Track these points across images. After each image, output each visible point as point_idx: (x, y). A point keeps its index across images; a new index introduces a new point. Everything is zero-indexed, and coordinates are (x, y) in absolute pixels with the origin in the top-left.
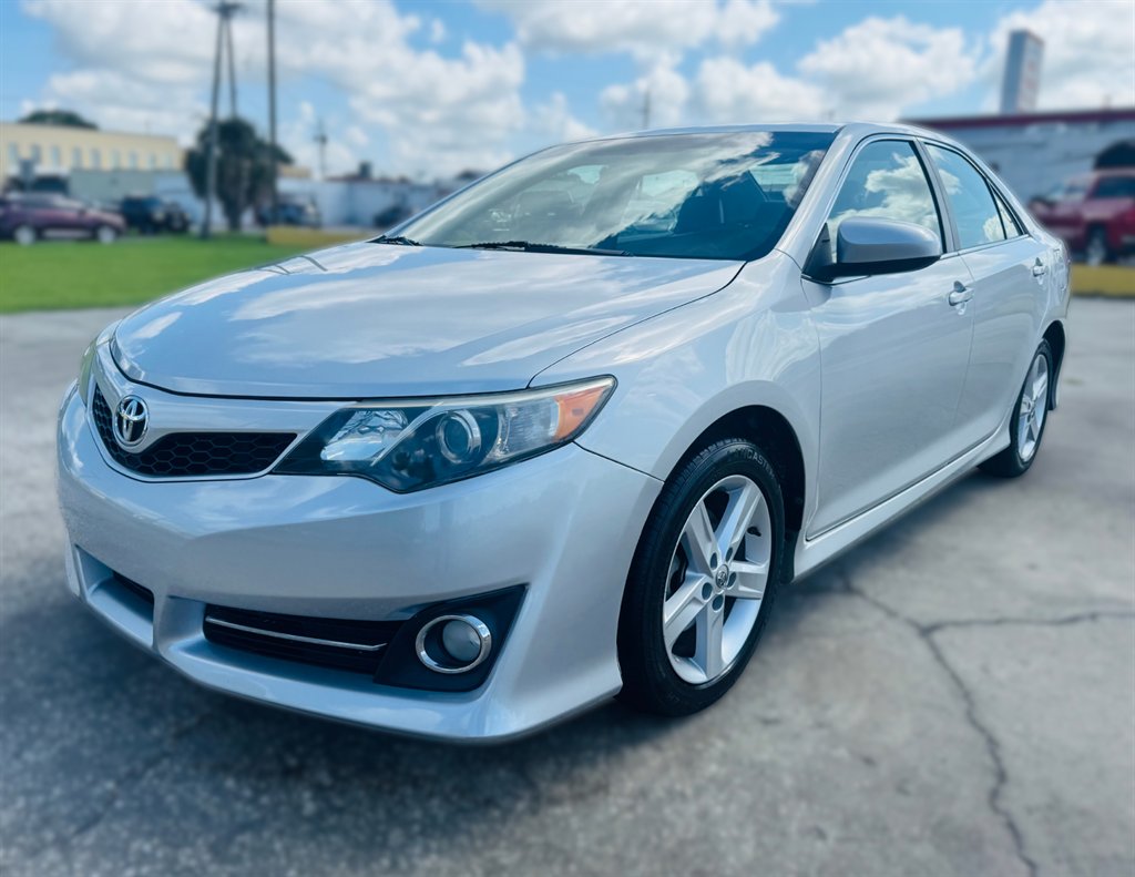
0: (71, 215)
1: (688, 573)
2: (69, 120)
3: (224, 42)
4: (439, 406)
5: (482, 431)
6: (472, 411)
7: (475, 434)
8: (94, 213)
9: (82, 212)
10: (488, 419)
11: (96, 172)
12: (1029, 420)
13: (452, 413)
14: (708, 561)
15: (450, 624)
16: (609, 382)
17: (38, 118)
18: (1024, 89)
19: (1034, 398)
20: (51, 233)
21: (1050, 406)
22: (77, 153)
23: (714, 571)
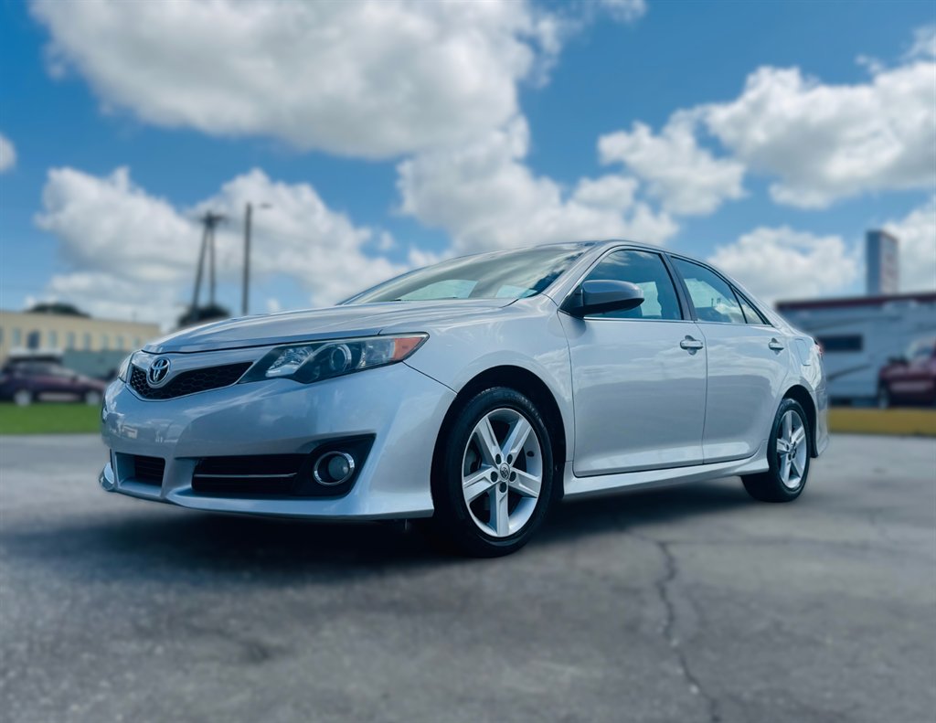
0: (65, 381)
1: (483, 465)
2: (66, 310)
3: (206, 248)
4: (330, 343)
5: (352, 356)
6: (348, 345)
7: (349, 356)
8: (84, 379)
9: (74, 379)
10: (357, 349)
11: (87, 353)
12: (790, 459)
13: (337, 345)
14: (494, 459)
15: (337, 458)
16: (425, 336)
17: (41, 309)
18: (885, 277)
19: (793, 442)
20: (46, 397)
21: (812, 453)
22: (72, 337)
23: (499, 466)
